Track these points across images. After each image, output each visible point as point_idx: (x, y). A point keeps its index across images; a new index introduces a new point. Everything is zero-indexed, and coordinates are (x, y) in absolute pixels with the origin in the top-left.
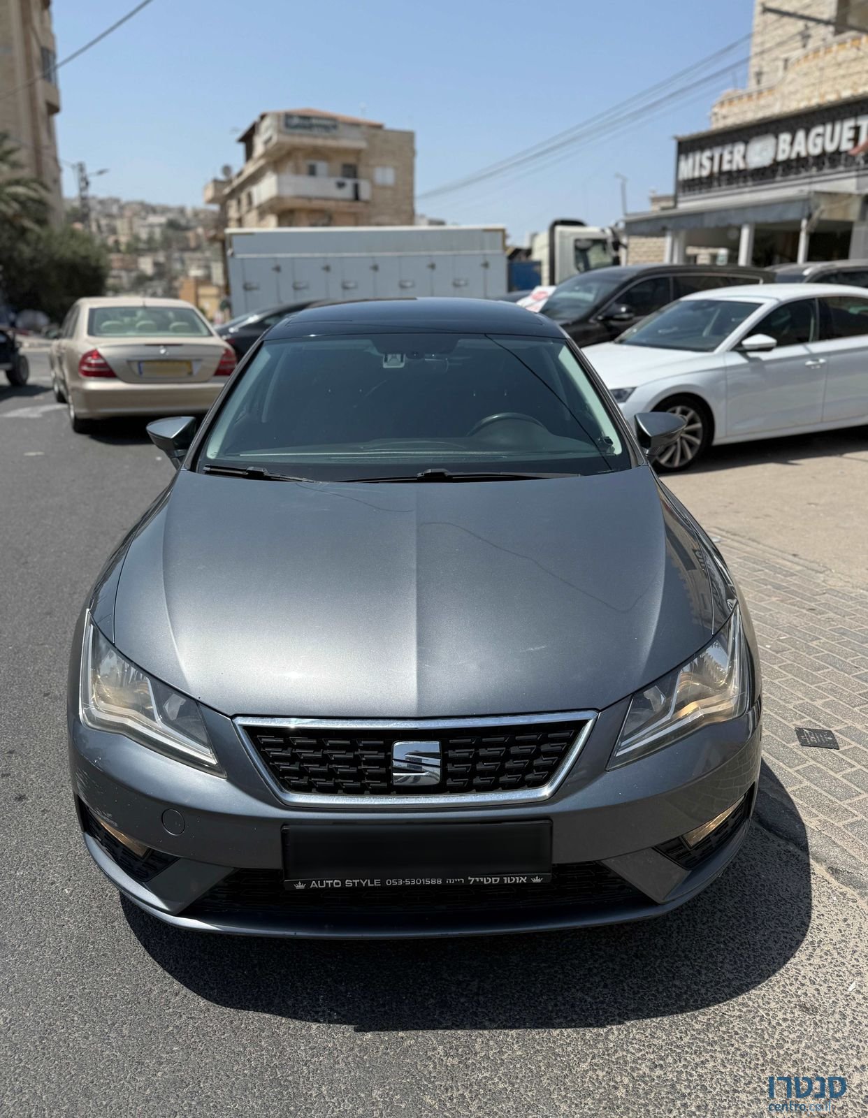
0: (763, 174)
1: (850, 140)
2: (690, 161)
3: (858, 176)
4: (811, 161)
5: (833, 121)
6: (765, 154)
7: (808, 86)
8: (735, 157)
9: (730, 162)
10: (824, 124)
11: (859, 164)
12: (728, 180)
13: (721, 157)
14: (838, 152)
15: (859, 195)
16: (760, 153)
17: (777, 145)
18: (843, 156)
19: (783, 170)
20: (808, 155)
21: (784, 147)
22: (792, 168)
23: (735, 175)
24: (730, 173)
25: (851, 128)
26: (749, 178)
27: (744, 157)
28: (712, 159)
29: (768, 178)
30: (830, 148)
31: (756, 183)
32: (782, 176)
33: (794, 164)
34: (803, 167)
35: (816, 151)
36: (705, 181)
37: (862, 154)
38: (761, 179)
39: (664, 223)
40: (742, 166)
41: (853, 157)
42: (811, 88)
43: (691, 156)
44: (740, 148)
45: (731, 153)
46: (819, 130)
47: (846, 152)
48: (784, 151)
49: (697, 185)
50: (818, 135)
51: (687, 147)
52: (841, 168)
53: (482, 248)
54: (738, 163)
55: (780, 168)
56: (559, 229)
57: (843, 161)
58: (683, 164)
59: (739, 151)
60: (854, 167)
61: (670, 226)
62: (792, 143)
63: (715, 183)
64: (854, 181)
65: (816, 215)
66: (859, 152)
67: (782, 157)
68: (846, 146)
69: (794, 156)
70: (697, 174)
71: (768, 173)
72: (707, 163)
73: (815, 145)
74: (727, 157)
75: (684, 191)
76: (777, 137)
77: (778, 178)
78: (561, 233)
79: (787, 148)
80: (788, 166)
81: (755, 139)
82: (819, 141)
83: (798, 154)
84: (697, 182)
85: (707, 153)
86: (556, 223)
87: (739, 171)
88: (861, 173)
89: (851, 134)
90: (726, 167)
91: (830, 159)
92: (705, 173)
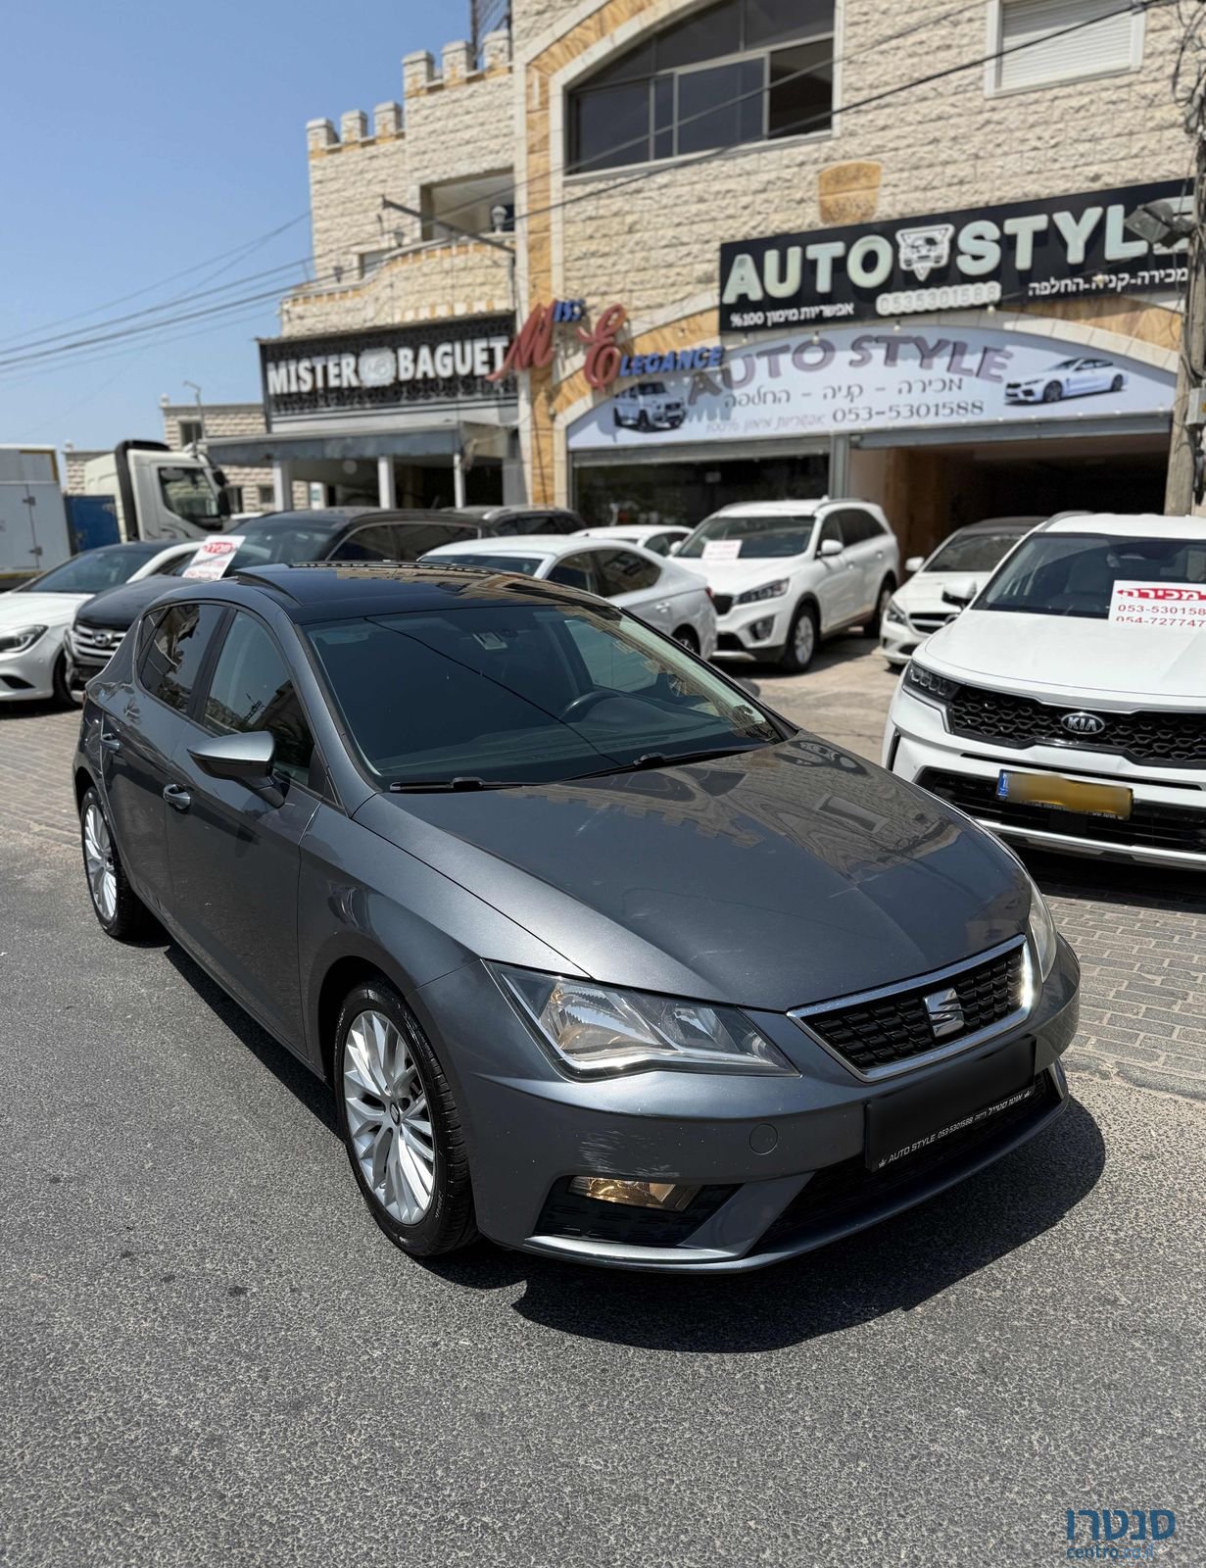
0: (383, 395)
1: (484, 363)
2: (283, 371)
3: (499, 406)
4: (441, 384)
5: (462, 340)
6: (383, 370)
7: (412, 293)
8: (343, 371)
9: (339, 376)
10: (451, 341)
11: (497, 392)
12: (338, 398)
13: (325, 368)
14: (471, 376)
15: (506, 428)
16: (377, 369)
17: (397, 359)
18: (479, 381)
19: (408, 392)
20: (437, 377)
21: (407, 364)
22: (419, 390)
23: (346, 393)
24: (338, 389)
25: (483, 350)
26: (366, 399)
27: (356, 372)
28: (313, 370)
29: (390, 400)
30: (463, 370)
31: (375, 405)
32: (408, 398)
33: (421, 386)
34: (432, 390)
35: (446, 373)
36: (304, 397)
37: (500, 381)
38: (381, 401)
39: (270, 450)
40: (355, 383)
41: (491, 384)
42: (417, 296)
43: (282, 364)
44: (348, 361)
45: (338, 365)
46: (444, 348)
47: (482, 377)
48: (406, 369)
49: (296, 402)
50: (446, 354)
51: (274, 353)
52: (479, 396)
53: (21, 477)
54: (348, 378)
55: (404, 389)
56: (132, 453)
57: (479, 388)
58: (272, 374)
59: (348, 364)
60: (493, 396)
61: (277, 454)
62: (415, 360)
63: (322, 402)
64: (495, 411)
65: (470, 450)
66: (497, 378)
67: (404, 376)
68: (481, 370)
69: (419, 376)
70: (294, 388)
71: (390, 394)
72: (307, 376)
73: (444, 366)
74: (332, 371)
75: (279, 410)
76: (395, 352)
77: (404, 402)
78: (137, 458)
79: (411, 367)
80: (414, 387)
81: (367, 351)
82: (448, 361)
83: (425, 374)
84: (295, 398)
85: (305, 364)
86: (127, 446)
87: (351, 389)
88: (503, 402)
89: (485, 357)
90: (333, 382)
91: (463, 382)
92: (306, 388)
